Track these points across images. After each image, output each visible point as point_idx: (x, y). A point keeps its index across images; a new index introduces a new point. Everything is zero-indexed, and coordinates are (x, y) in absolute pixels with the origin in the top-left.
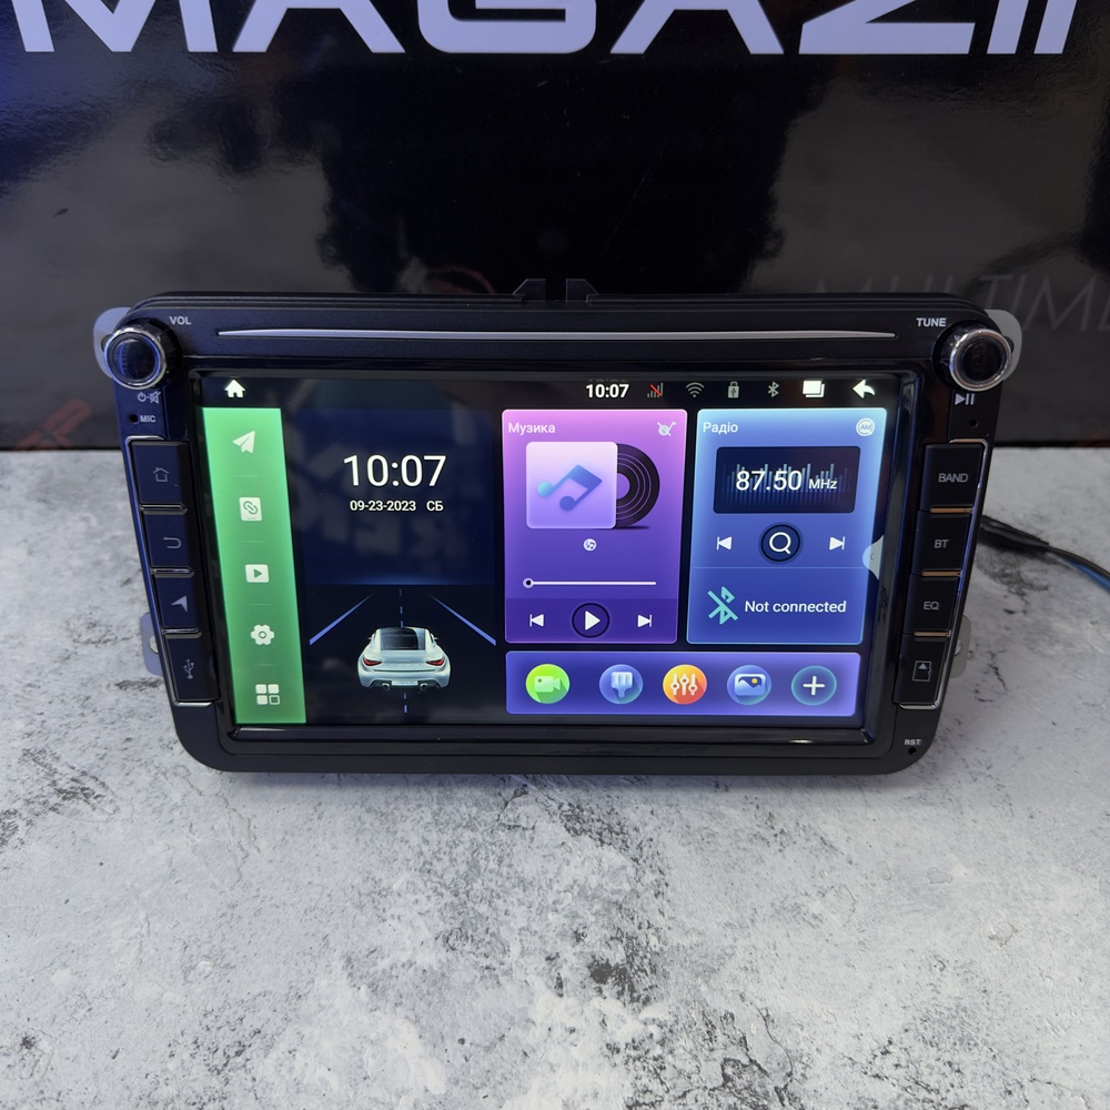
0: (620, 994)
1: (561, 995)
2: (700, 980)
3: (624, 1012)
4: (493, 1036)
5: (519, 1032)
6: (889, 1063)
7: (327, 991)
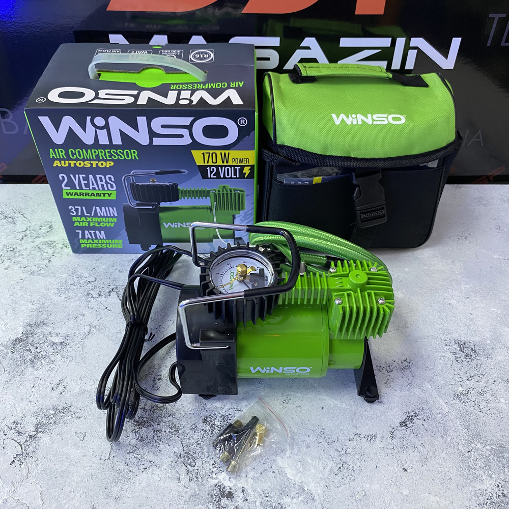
0: (224, 488)
1: (243, 487)
2: (197, 492)
3: (223, 482)
4: (264, 474)
5: (256, 475)
6: (146, 465)
7: (318, 488)
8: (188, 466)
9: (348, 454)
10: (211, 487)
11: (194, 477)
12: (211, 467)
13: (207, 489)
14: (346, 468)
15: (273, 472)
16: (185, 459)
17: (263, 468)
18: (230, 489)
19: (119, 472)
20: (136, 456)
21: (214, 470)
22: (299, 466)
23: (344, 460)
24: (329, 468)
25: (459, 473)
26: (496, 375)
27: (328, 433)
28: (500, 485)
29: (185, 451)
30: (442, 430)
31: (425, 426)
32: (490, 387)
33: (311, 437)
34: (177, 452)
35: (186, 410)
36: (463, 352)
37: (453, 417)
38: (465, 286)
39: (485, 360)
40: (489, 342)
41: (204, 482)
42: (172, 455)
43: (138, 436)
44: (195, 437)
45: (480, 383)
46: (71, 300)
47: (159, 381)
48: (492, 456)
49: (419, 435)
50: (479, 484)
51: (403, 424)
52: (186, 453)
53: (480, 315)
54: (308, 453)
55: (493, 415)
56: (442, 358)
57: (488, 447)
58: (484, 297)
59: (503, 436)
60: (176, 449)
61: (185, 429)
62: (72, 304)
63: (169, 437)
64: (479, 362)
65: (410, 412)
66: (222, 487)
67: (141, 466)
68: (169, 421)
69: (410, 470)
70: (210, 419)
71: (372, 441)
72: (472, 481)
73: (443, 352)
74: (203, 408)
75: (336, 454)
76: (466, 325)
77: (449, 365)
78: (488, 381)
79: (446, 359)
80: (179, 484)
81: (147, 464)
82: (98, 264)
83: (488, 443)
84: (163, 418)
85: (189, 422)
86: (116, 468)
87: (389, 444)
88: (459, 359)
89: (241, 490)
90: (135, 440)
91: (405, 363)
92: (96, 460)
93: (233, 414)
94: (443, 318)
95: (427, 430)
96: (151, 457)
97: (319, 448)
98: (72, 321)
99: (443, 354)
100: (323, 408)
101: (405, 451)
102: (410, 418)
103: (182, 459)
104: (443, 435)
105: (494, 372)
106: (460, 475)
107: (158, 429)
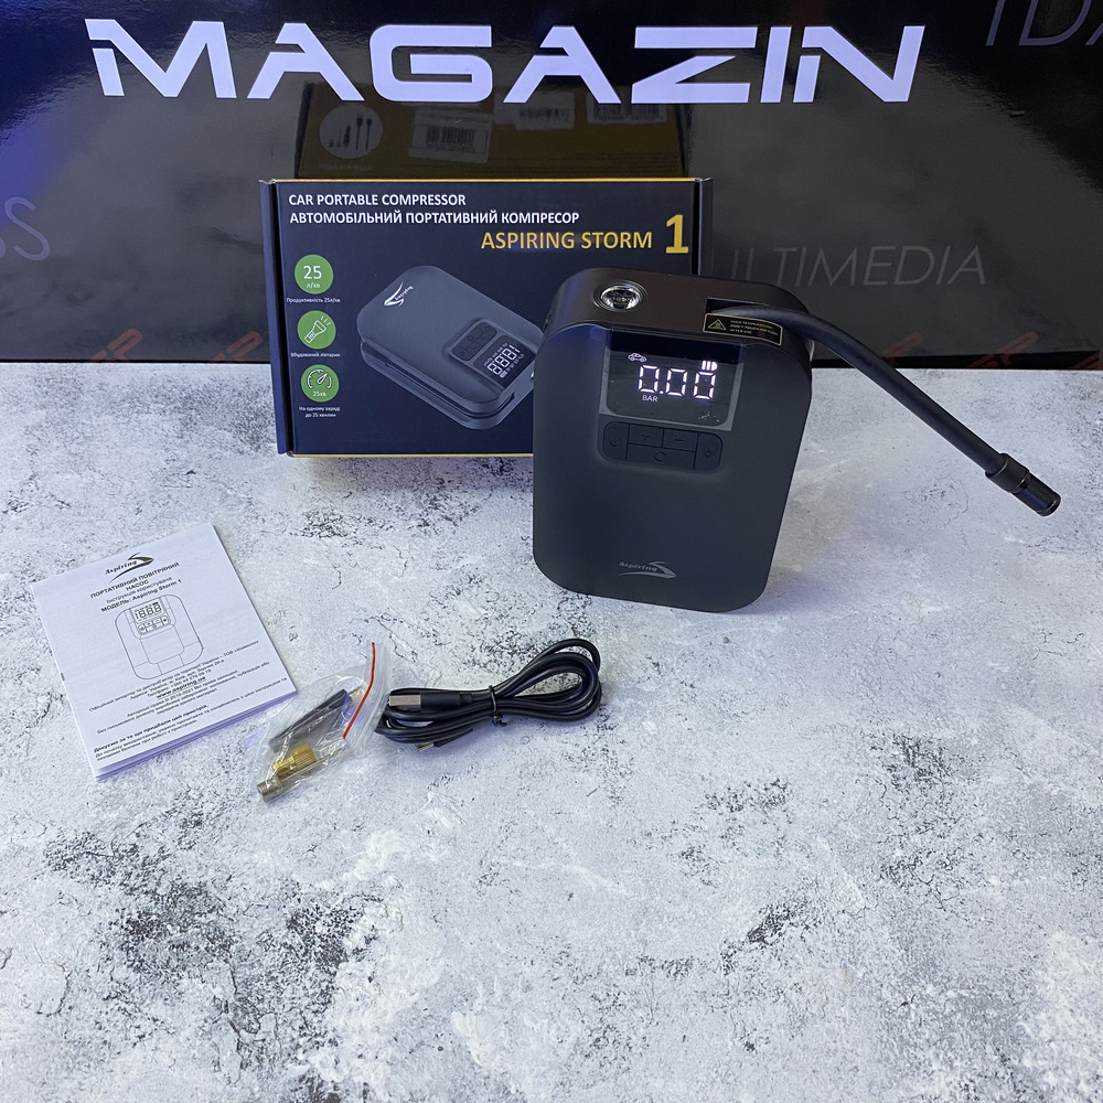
0: (320, 1085)
1: (365, 1084)
2: (257, 1096)
3: (320, 1070)
4: (418, 1053)
5: (399, 1056)
6: (143, 1029)
7: (541, 1089)
8: (243, 1032)
9: (621, 1008)
10: (290, 1082)
11: (253, 1059)
12: (295, 1035)
13: (280, 1088)
14: (611, 1041)
15: (440, 1049)
16: (236, 1015)
17: (418, 1039)
18: (335, 1088)
19: (81, 1043)
20: (123, 1005)
21: (302, 1041)
22: (502, 1034)
23: (609, 1020)
24: (571, 1039)
25: (877, 1056)
26: (985, 819)
27: (578, 956)
28: (971, 1084)
29: (238, 996)
30: (847, 950)
31: (809, 940)
32: (968, 850)
33: (536, 966)
34: (221, 997)
35: (252, 897)
36: (913, 765)
37: (875, 921)
38: (932, 609)
39: (962, 784)
40: (975, 741)
41: (276, 1070)
42: (207, 1004)
43: (132, 958)
44: (267, 961)
45: (946, 840)
46: (14, 634)
47: (196, 829)
48: (959, 1015)
49: (792, 963)
50: (924, 1082)
51: (757, 936)
52: (240, 1000)
53: (959, 676)
54: (525, 1003)
55: (970, 916)
56: (862, 779)
57: (951, 994)
58: (973, 634)
59: (989, 967)
60: (217, 992)
61: (245, 943)
62: (14, 644)
63: (204, 961)
64: (949, 790)
65: (774, 907)
66: (316, 1082)
67: (133, 1029)
68: (208, 924)
69: (761, 1047)
70: (304, 920)
71: (679, 976)
72: (907, 1074)
73: (866, 765)
74: (290, 893)
75: (592, 1006)
76: (925, 700)
77: (876, 796)
78: (965, 835)
79: (872, 782)
80: (218, 1075)
81: (147, 1026)
82: (84, 551)
83: (953, 982)
84: (196, 917)
85: (255, 926)
86: (74, 1035)
87: (719, 982)
88: (901, 782)
89: (359, 1091)
90: (125, 967)
91: (775, 789)
92: (29, 1015)
93: (358, 907)
94: (873, 684)
95: (810, 952)
96: (158, 1009)
97: (553, 992)
98: (9, 684)
99: (865, 770)
100: (571, 896)
101: (754, 1001)
102: (774, 923)
103: (231, 1013)
104: (848, 965)
105: (981, 813)
106: (880, 1061)
107: (181, 943)
